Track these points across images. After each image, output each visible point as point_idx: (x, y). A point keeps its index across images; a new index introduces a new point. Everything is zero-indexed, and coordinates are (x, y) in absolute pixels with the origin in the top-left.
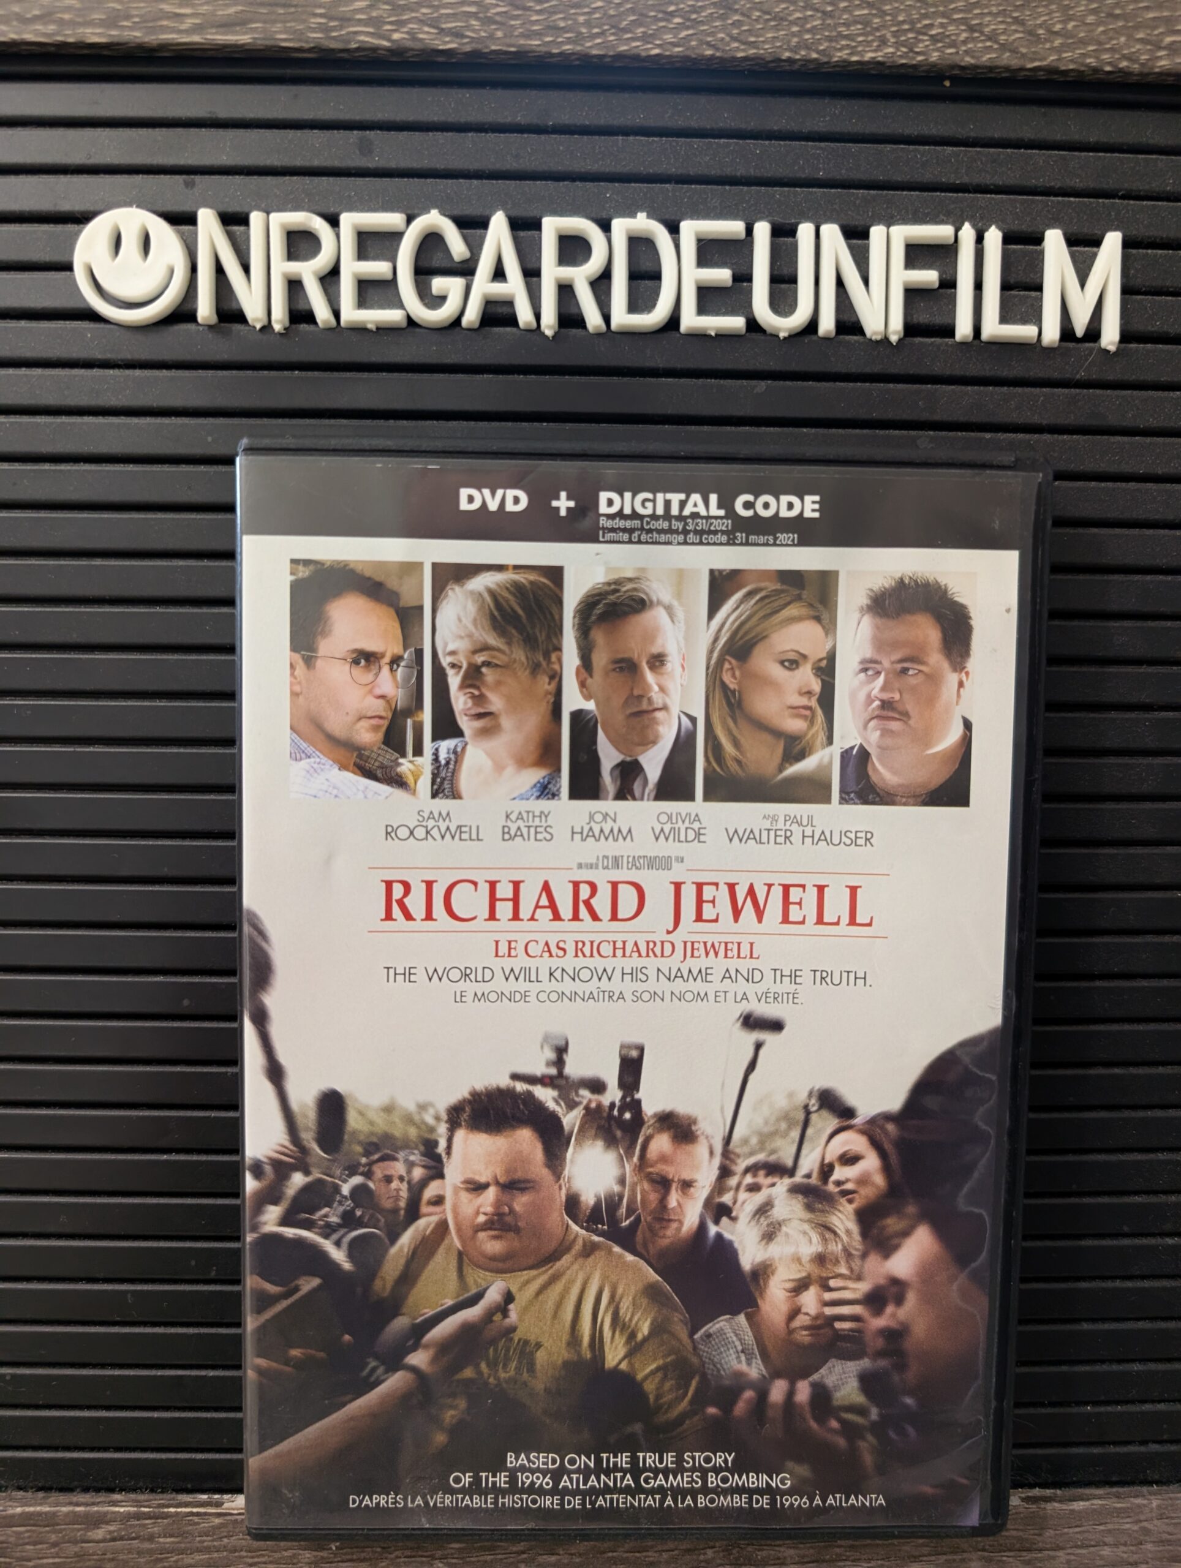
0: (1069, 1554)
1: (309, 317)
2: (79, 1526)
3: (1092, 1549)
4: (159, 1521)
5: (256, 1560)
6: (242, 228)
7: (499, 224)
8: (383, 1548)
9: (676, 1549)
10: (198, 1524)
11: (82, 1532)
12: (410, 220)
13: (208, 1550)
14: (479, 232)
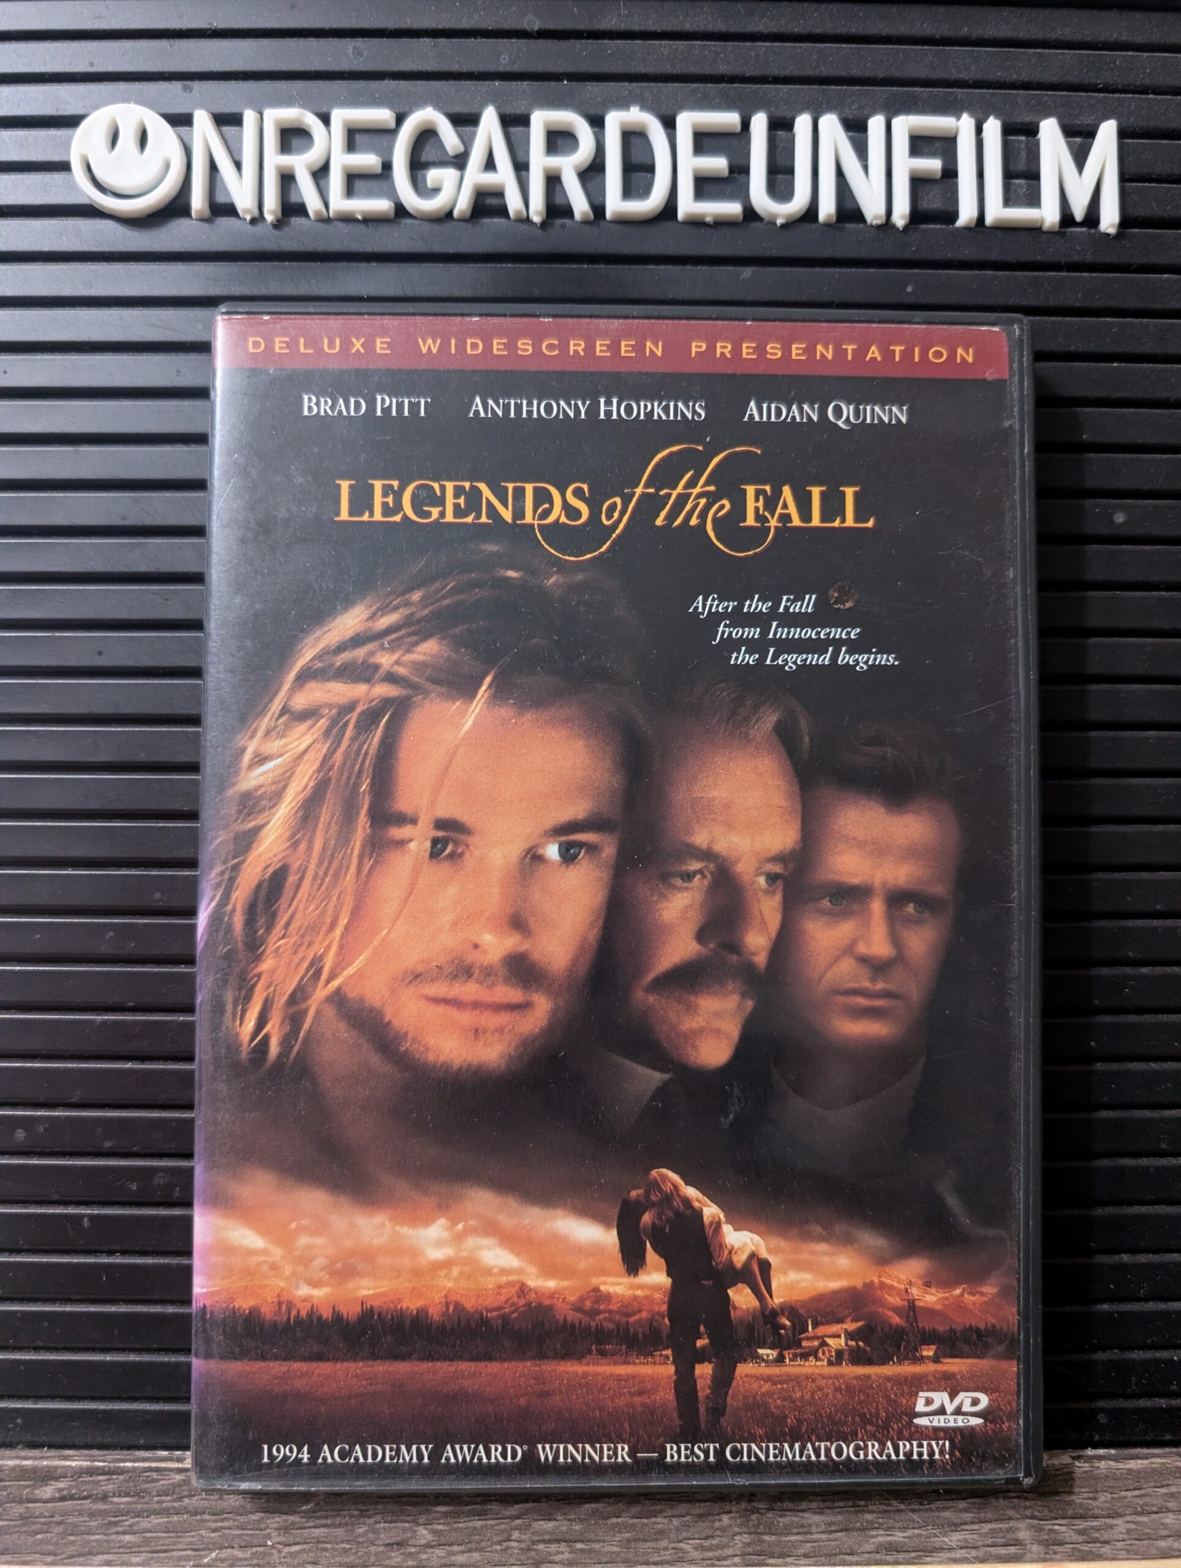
0: (1128, 1522)
1: (301, 210)
2: (26, 1483)
3: (1154, 1516)
4: (114, 1477)
5: (220, 1524)
6: (237, 128)
7: (490, 119)
8: (361, 1511)
9: (688, 1514)
10: (157, 1480)
11: (28, 1490)
12: (400, 119)
13: (167, 1512)
14: (468, 129)
